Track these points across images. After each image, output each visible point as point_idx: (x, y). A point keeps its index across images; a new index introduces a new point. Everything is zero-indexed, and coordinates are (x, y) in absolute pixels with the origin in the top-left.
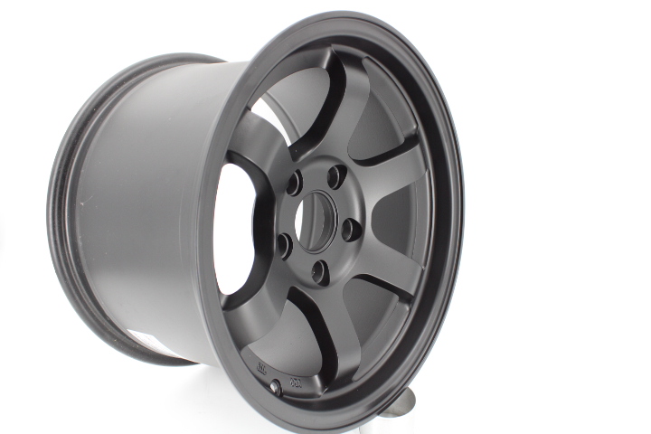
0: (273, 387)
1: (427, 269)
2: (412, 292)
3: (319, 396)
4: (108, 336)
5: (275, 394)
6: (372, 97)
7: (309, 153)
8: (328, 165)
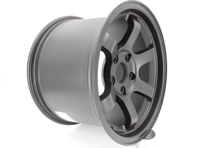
3: (125, 133)
4: (47, 114)
7: (121, 48)
8: (126, 53)
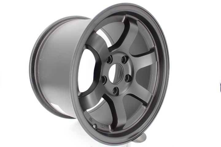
0: (94, 126)
1: (153, 96)
2: (147, 102)
3: (110, 132)
5: (95, 129)
6: (139, 33)
7: (115, 50)
8: (122, 55)
